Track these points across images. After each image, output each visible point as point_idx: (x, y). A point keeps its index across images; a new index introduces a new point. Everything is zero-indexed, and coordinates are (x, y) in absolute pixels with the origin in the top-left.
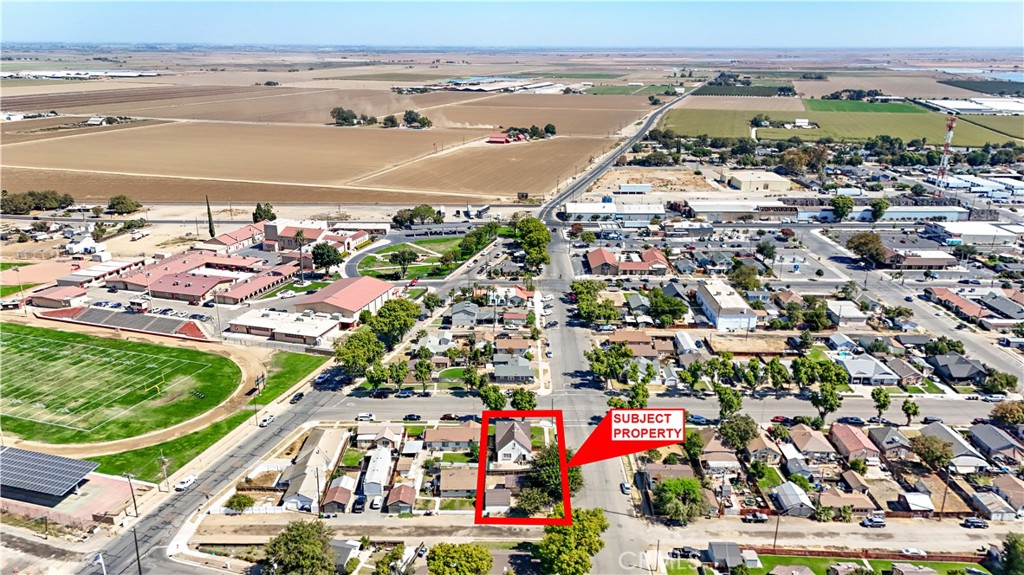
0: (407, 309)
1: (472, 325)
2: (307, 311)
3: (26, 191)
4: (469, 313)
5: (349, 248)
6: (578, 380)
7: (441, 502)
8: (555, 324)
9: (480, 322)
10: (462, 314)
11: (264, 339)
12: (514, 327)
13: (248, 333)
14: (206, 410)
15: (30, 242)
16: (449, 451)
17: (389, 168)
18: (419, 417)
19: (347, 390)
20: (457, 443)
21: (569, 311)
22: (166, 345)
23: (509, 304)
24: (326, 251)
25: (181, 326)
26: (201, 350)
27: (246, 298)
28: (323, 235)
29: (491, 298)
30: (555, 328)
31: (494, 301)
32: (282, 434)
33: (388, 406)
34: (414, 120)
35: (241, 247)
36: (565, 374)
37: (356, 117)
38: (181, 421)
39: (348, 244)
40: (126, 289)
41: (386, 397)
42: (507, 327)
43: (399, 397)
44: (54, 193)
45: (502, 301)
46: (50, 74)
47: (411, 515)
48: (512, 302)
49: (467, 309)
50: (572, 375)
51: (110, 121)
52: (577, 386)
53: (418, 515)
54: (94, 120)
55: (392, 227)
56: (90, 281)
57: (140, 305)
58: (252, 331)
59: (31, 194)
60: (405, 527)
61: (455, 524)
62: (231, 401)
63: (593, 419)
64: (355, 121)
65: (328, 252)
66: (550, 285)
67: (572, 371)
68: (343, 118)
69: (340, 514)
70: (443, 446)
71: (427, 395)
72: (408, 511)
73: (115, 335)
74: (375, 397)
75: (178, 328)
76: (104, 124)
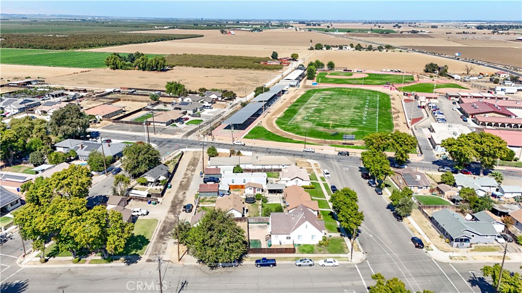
7: (212, 206)
25: (418, 117)
41: (365, 178)
43: (368, 182)
60: (185, 197)
74: (362, 175)
75: (413, 118)
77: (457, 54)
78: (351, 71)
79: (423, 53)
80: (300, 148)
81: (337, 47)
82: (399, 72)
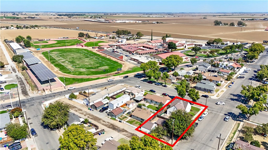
0: (176, 58)
1: (205, 71)
2: (152, 57)
3: (122, 30)
4: (205, 66)
5: (185, 48)
6: (236, 98)
7: (130, 119)
8: (243, 77)
9: (209, 71)
10: (202, 66)
11: (136, 63)
12: (222, 75)
13: (134, 61)
14: (101, 74)
15: (114, 39)
16: (152, 104)
17: (221, 33)
18: (154, 92)
19: (142, 79)
20: (156, 102)
21: (255, 75)
22: (113, 60)
23: (228, 68)
24: (171, 44)
25: (120, 56)
26: (119, 62)
27: (143, 54)
28: (178, 43)
29: (220, 65)
30: (242, 79)
31: (221, 66)
32: (110, 85)
33: (149, 86)
34: (241, 24)
35: (157, 45)
36: (231, 94)
37: (222, 23)
38: (93, 75)
39: (185, 46)
40: (120, 49)
41: (151, 83)
42: (219, 74)
43: (155, 84)
44: (127, 31)
45: (225, 67)
46: (155, 16)
47: (115, 119)
48: (229, 68)
49: (205, 65)
50: (234, 95)
51: (157, 23)
52: (232, 99)
53: (117, 120)
54: (154, 22)
55: (206, 45)
56: (114, 46)
57: (114, 50)
58: (135, 60)
59: (123, 31)
60: (108, 122)
61: (125, 129)
62: (110, 74)
63: (229, 113)
64: (221, 24)
65: (172, 44)
66: (253, 66)
67: (236, 94)
68: (217, 23)
69: (95, 110)
70: (151, 102)
71: (165, 86)
72: (114, 117)
73: (106, 56)
74: (148, 83)
75: (118, 57)
76: (156, 23)
77: (77, 28)
78: (43, 40)
79: (58, 28)
80: (104, 81)
81: (4, 27)
82: (68, 38)
